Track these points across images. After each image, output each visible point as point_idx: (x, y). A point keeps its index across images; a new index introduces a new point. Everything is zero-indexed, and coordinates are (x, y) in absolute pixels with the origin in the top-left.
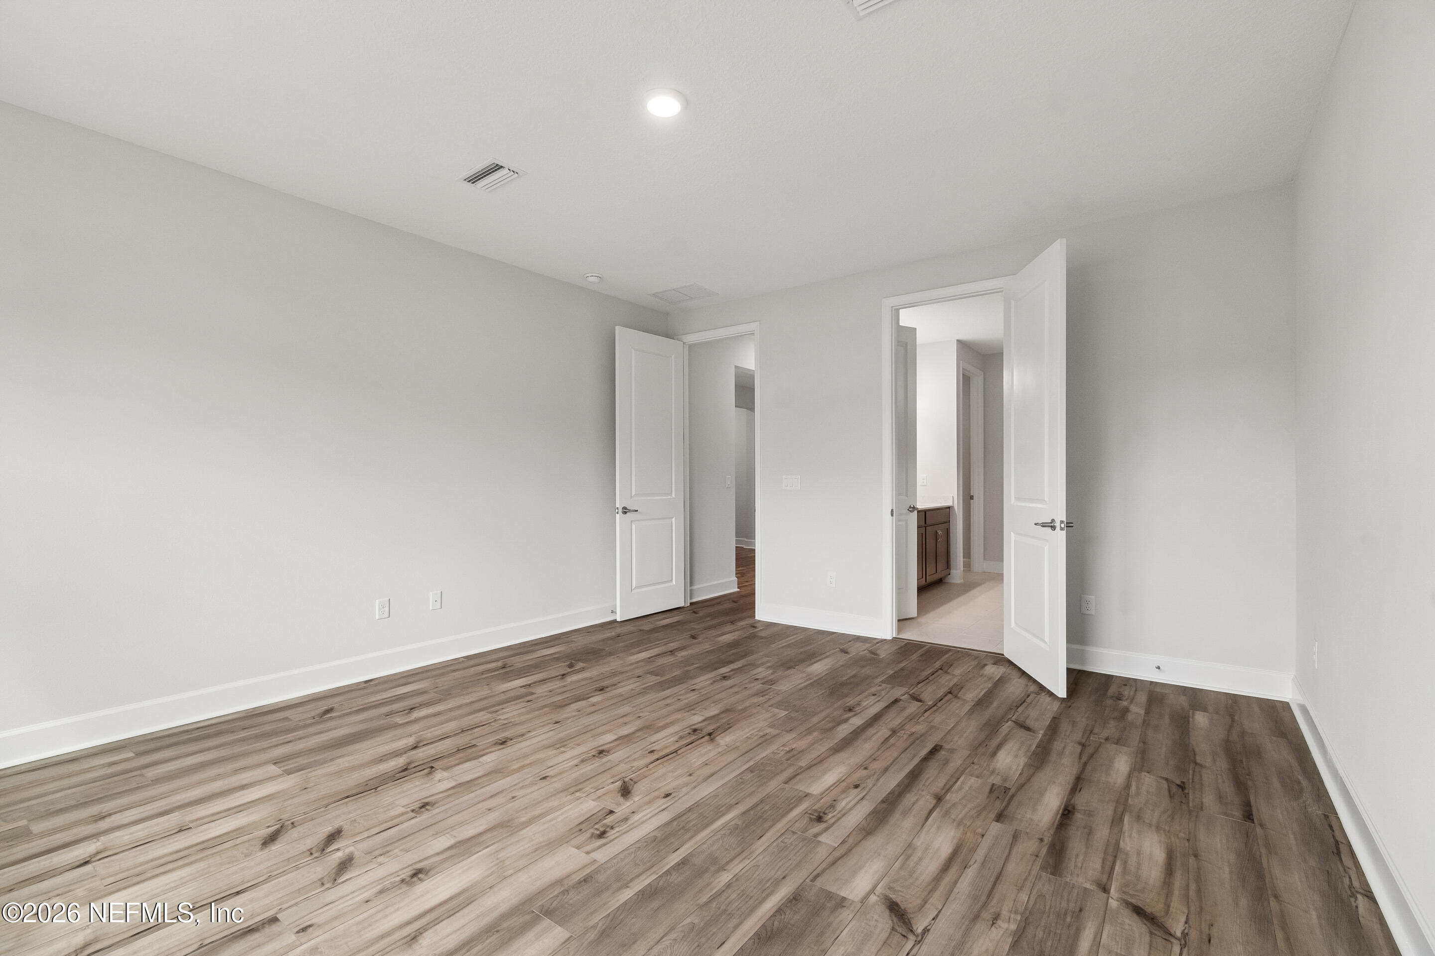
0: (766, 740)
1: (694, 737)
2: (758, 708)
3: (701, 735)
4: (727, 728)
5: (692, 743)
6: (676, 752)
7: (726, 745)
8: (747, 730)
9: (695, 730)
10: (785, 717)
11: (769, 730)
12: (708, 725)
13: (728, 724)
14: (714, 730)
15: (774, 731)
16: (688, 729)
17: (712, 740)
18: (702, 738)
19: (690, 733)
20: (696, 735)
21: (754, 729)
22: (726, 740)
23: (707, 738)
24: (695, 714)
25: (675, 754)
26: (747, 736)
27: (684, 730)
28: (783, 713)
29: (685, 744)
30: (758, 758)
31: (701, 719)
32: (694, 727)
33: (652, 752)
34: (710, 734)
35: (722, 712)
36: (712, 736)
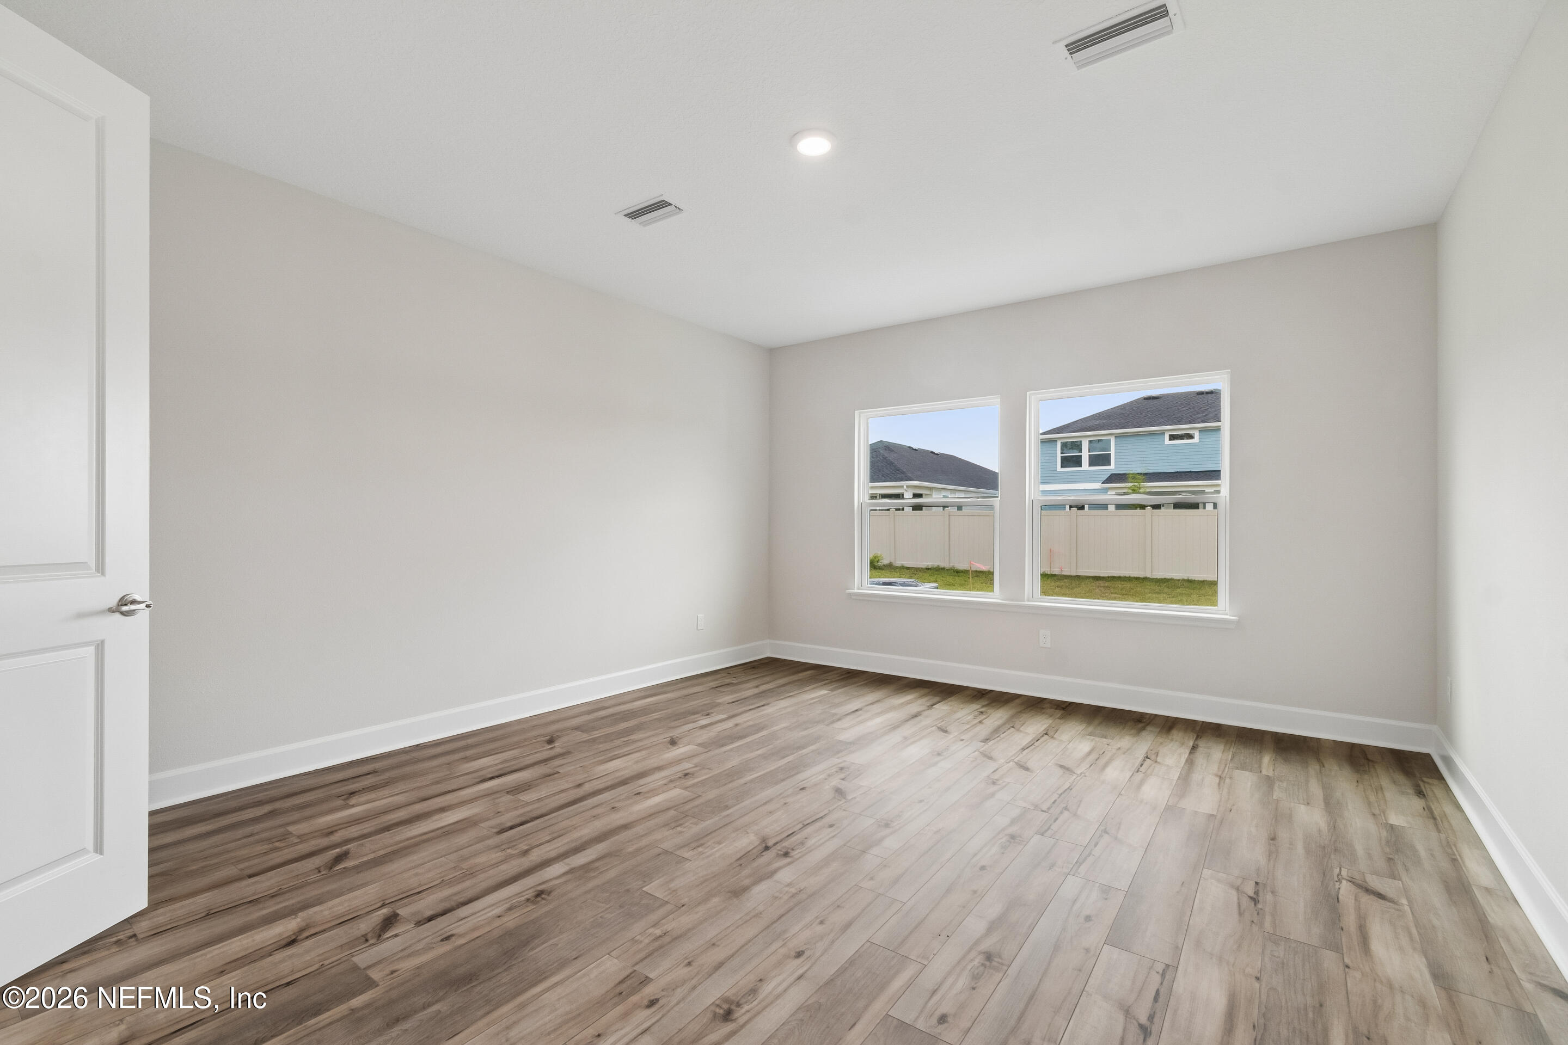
0: (698, 841)
1: (786, 844)
2: (685, 900)
3: (778, 847)
4: (744, 859)
5: (788, 836)
6: (805, 826)
7: (748, 833)
8: (718, 855)
9: (786, 854)
10: (653, 880)
11: (686, 855)
12: (769, 864)
13: (741, 865)
14: (760, 855)
15: (686, 854)
16: (796, 857)
17: (764, 840)
18: (777, 843)
19: (793, 850)
20: (785, 847)
21: (708, 857)
22: (747, 841)
23: (770, 843)
24: (789, 885)
25: (806, 823)
26: (721, 846)
27: (800, 854)
28: (654, 888)
29: (795, 835)
30: (717, 818)
31: (780, 876)
32: (788, 860)
33: (831, 826)
34: (767, 848)
35: (746, 889)
36: (764, 845)
